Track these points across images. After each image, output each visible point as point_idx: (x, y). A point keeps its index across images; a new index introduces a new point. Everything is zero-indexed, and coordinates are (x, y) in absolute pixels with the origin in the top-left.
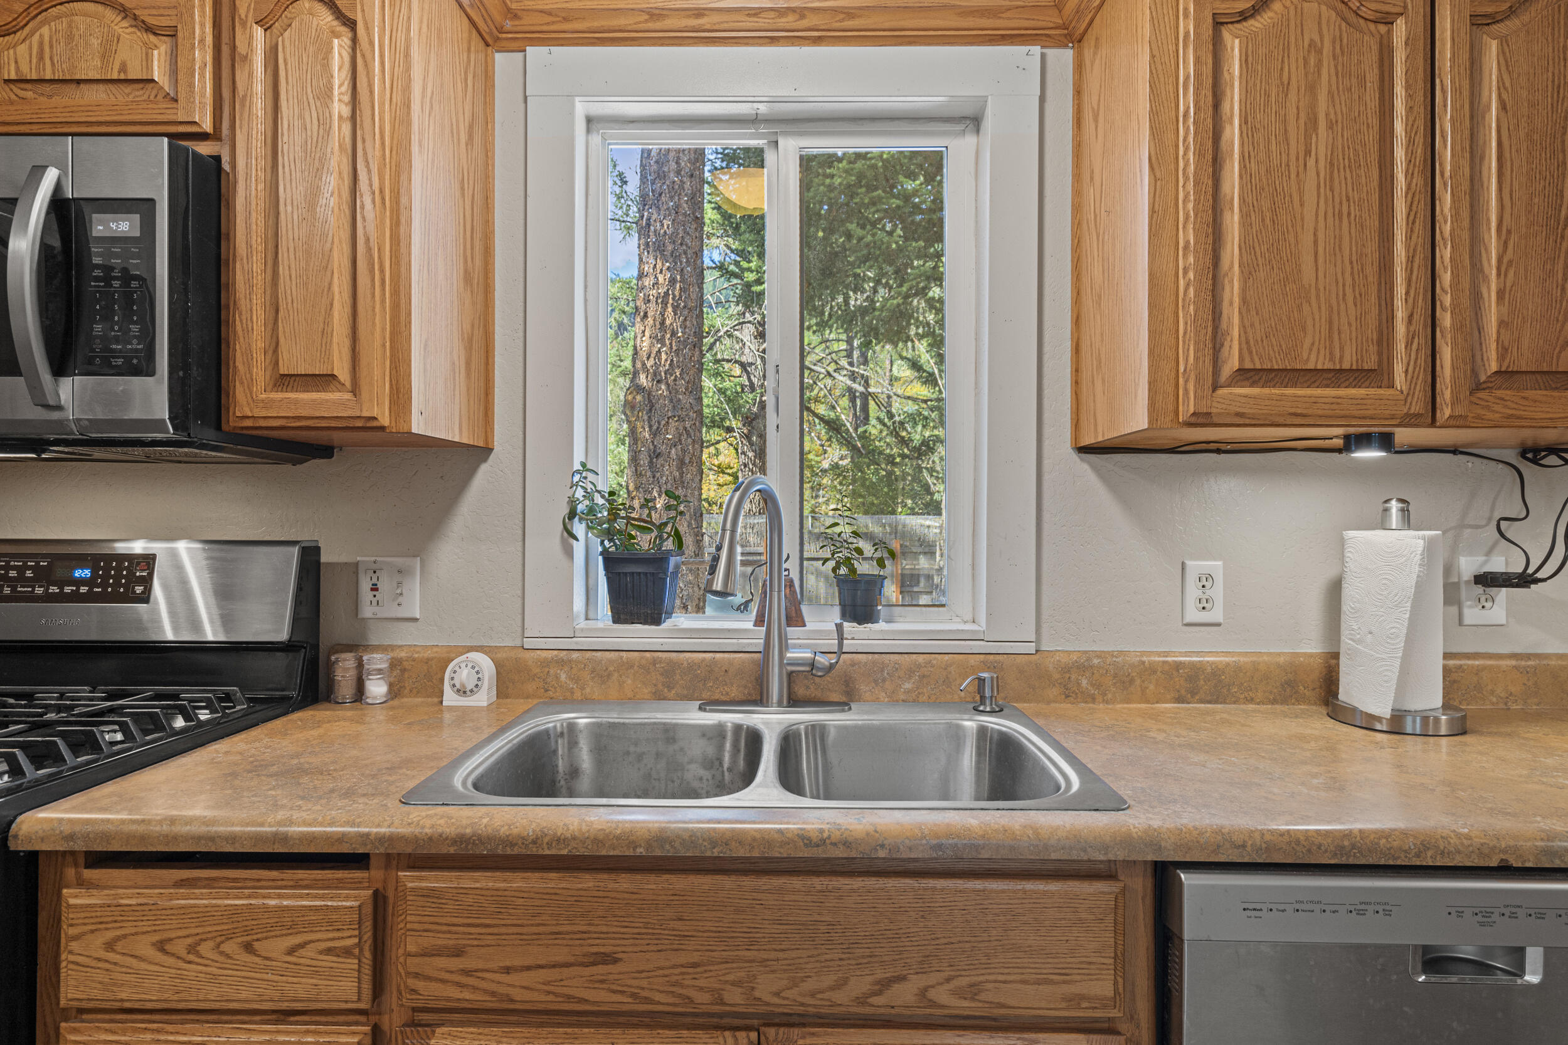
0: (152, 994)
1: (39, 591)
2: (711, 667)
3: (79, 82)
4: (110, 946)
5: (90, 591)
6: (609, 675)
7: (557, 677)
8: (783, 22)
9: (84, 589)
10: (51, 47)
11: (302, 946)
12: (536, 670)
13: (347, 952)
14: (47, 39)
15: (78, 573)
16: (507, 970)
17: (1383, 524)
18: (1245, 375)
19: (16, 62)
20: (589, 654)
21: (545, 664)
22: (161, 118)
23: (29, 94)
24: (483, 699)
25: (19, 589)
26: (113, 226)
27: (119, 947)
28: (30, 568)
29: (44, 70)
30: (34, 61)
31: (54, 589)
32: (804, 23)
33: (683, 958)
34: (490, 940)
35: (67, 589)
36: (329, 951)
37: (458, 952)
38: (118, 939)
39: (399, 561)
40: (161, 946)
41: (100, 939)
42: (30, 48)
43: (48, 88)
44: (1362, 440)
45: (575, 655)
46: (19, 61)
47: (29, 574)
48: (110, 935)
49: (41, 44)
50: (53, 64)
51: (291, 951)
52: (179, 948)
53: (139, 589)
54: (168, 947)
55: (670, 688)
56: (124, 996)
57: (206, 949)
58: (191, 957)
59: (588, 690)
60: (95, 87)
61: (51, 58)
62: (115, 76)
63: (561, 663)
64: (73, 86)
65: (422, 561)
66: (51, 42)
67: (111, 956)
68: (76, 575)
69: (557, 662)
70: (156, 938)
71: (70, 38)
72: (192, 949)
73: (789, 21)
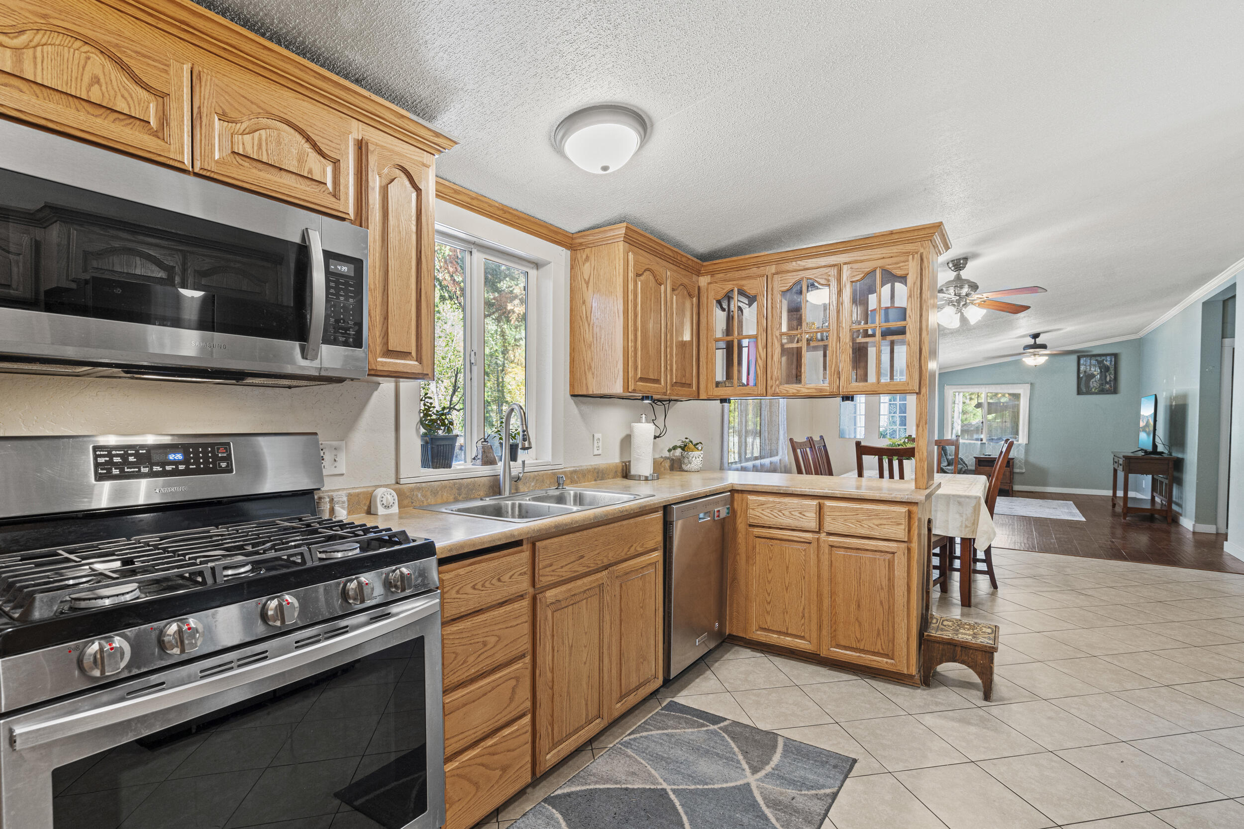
0: (472, 606)
1: (145, 470)
2: (474, 484)
3: (281, 169)
4: (458, 592)
5: (187, 468)
6: (438, 493)
7: (417, 496)
8: (498, 212)
9: (182, 467)
10: (267, 144)
11: (513, 575)
12: (408, 494)
13: (525, 573)
14: (264, 138)
15: (171, 457)
16: (562, 567)
17: (640, 421)
18: (642, 379)
19: (243, 144)
20: (429, 484)
21: (412, 490)
22: (330, 206)
23: (246, 164)
24: (395, 509)
25: (126, 470)
26: (339, 267)
27: (460, 592)
28: (131, 455)
29: (262, 155)
30: (256, 148)
31: (157, 468)
32: (504, 216)
33: (596, 553)
34: (558, 558)
35: (168, 468)
36: (521, 574)
37: (551, 565)
38: (460, 588)
39: (335, 443)
40: (474, 588)
41: (454, 591)
42: (253, 139)
43: (260, 166)
44: (647, 398)
45: (424, 485)
46: (245, 144)
47: (131, 459)
48: (458, 588)
49: (260, 140)
50: (268, 154)
51: (510, 578)
52: (479, 586)
53: (224, 465)
54: (476, 587)
55: (460, 495)
56: (462, 610)
57: (487, 584)
58: (483, 589)
59: (429, 500)
60: (290, 175)
61: (267, 150)
62: (306, 175)
63: (419, 489)
64: (277, 170)
65: (346, 443)
66: (266, 140)
67: (459, 596)
68: (171, 458)
69: (417, 489)
70: (472, 584)
71: (279, 143)
72: (483, 586)
73: (500, 213)
